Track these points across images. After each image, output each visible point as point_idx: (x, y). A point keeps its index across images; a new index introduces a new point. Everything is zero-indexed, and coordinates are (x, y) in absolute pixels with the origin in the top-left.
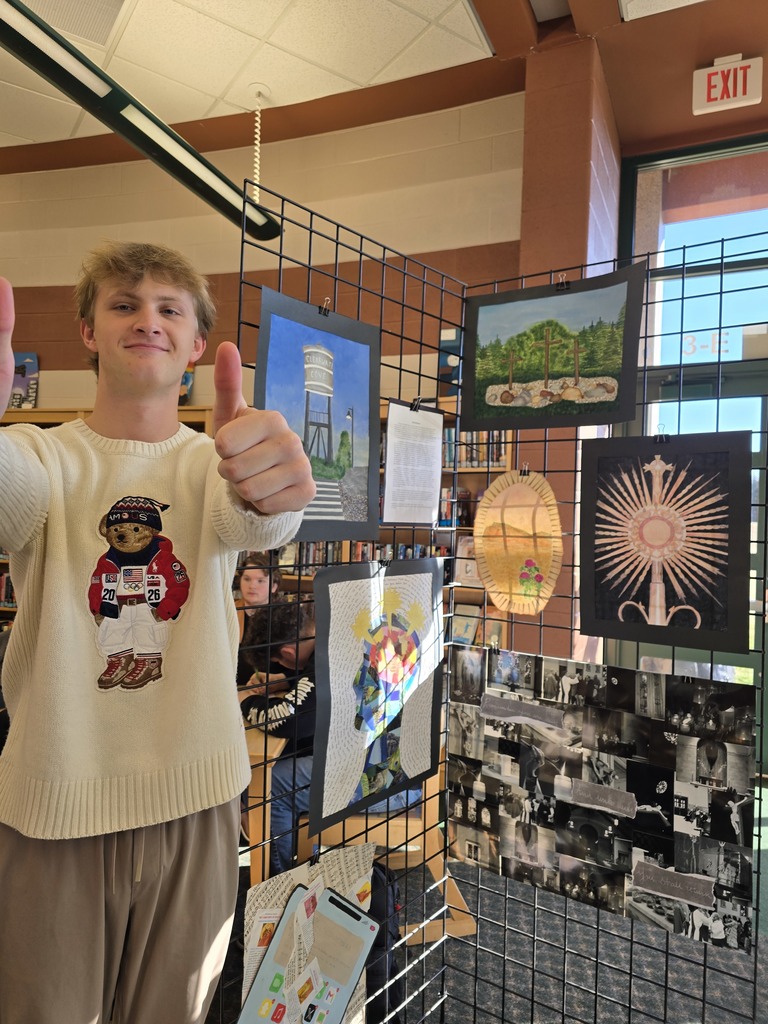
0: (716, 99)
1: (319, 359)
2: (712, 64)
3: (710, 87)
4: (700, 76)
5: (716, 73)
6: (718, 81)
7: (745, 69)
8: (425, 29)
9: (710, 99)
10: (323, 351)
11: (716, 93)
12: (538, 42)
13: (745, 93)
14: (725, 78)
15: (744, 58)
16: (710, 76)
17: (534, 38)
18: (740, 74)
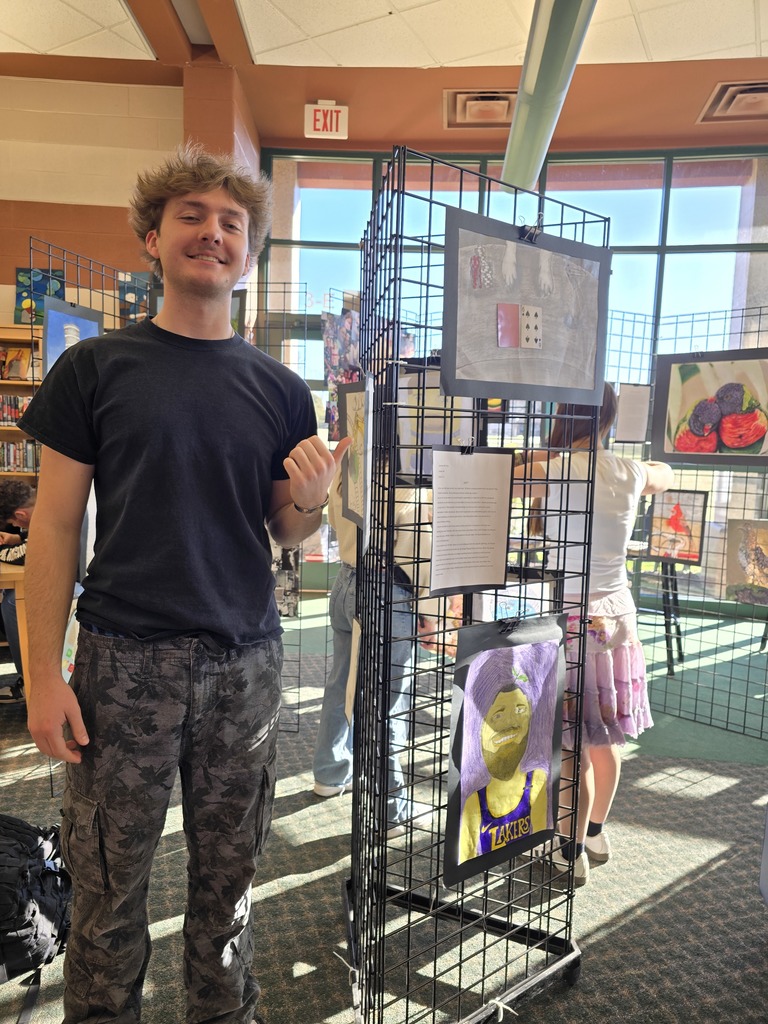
0: (319, 130)
1: (72, 331)
2: (316, 103)
3: (316, 120)
4: (309, 109)
5: (319, 111)
6: (320, 116)
7: (338, 112)
8: (98, 31)
9: (315, 129)
10: (74, 327)
11: (320, 125)
12: (193, 59)
13: (337, 130)
14: (325, 116)
15: (337, 104)
16: (316, 111)
17: (189, 56)
18: (334, 115)
